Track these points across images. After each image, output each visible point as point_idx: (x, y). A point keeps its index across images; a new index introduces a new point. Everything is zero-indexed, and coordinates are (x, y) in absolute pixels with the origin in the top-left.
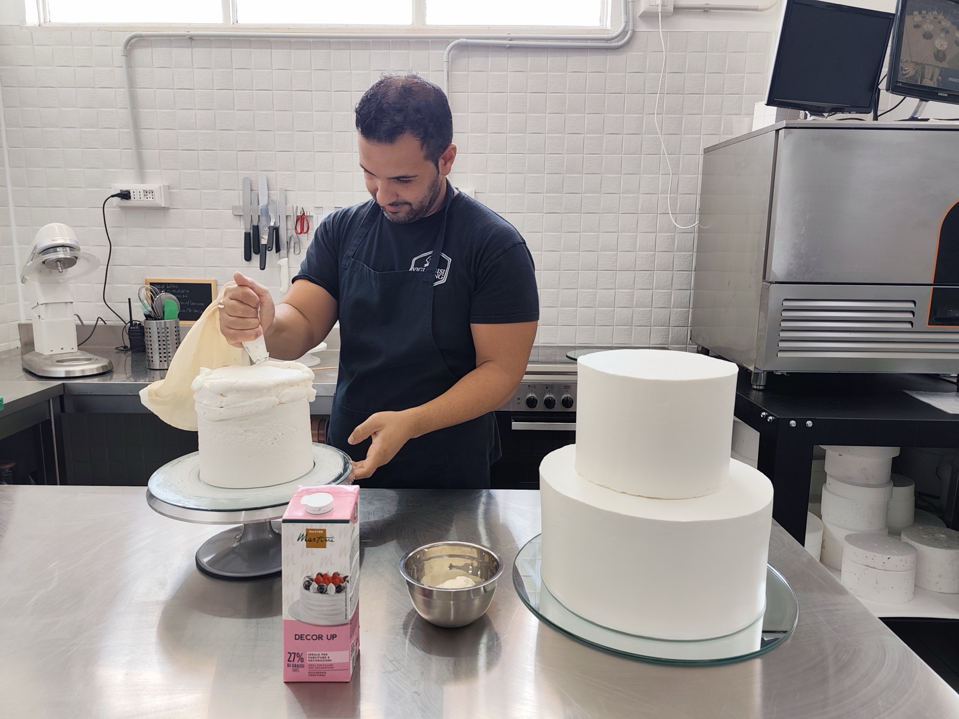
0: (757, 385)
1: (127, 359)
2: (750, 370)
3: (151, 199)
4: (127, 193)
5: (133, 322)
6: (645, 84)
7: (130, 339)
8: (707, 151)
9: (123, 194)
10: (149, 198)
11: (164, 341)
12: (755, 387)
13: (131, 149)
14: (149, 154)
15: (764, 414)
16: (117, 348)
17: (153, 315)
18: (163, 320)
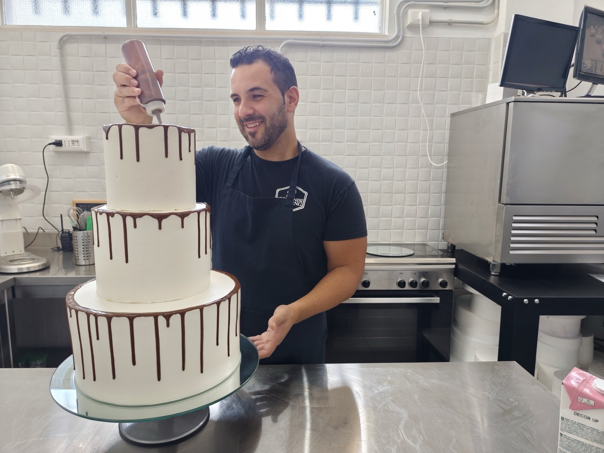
0: (494, 272)
1: (60, 256)
2: (489, 262)
3: (77, 146)
4: (59, 142)
5: (64, 231)
6: (410, 71)
7: (62, 242)
8: (453, 115)
9: (57, 143)
10: (75, 145)
11: (86, 245)
12: (493, 273)
13: (63, 112)
14: (76, 115)
15: (505, 294)
16: (52, 249)
17: (78, 227)
18: (86, 230)
